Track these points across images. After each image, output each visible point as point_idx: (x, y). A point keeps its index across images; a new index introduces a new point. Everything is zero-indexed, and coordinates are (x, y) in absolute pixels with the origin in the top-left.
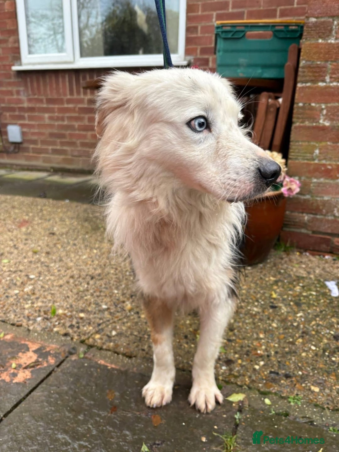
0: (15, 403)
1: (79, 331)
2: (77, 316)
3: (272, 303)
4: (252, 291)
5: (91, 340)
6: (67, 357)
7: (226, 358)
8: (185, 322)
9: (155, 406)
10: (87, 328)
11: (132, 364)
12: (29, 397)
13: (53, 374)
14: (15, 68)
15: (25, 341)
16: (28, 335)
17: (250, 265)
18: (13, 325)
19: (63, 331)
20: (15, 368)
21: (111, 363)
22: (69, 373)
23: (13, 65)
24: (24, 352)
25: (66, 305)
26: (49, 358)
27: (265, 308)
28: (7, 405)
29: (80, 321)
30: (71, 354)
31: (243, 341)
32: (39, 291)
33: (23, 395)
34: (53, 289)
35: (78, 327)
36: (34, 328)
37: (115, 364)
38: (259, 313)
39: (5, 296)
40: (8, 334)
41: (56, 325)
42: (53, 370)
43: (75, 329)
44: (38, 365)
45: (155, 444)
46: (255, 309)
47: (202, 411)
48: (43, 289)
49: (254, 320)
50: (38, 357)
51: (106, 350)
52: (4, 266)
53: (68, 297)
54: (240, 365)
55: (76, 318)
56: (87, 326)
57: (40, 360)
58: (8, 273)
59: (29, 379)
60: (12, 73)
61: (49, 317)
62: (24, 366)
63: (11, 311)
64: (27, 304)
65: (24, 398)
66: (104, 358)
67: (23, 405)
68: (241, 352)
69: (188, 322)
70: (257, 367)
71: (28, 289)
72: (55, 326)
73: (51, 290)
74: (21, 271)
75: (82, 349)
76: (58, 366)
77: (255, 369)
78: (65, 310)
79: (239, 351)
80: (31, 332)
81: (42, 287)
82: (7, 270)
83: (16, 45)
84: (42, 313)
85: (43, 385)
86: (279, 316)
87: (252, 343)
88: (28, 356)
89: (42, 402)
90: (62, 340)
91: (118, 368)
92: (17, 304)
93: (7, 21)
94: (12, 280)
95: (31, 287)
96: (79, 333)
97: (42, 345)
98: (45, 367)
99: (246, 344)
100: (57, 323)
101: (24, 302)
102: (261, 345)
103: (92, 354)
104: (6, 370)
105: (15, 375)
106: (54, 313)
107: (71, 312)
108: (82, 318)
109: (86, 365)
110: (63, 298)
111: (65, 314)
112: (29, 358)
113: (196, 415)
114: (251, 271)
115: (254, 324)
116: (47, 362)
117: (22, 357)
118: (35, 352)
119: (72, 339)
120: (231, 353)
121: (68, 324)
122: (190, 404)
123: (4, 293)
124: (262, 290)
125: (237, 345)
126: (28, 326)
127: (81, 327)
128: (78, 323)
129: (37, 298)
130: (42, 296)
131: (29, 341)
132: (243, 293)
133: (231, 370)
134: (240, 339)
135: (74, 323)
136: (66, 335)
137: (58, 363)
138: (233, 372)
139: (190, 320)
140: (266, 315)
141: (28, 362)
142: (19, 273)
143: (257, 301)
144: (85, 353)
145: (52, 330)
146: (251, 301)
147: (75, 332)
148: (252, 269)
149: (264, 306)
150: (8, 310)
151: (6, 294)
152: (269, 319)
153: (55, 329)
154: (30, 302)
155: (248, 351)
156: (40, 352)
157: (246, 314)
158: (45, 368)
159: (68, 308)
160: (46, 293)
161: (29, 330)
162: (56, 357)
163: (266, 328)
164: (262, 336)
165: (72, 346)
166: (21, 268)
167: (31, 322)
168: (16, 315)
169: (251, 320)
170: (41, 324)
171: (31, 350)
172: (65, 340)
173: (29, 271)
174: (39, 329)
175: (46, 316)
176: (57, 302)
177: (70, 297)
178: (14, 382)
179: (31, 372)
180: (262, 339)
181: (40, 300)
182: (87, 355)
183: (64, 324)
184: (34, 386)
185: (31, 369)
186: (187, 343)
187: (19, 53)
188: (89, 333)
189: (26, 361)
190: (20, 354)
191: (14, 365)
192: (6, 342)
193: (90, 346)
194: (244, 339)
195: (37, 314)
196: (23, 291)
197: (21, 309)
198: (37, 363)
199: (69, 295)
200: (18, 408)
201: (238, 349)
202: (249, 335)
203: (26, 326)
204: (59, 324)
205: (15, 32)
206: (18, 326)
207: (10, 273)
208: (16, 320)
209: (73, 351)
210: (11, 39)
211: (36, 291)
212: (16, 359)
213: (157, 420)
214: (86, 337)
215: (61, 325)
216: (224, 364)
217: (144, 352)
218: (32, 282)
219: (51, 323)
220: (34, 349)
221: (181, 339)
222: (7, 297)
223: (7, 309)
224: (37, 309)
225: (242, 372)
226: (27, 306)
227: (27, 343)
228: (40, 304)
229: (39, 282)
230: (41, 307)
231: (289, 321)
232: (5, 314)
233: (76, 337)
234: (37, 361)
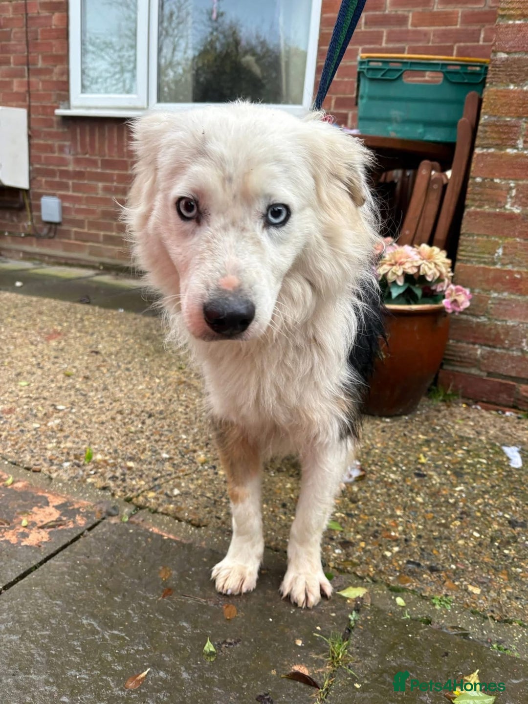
0: (22, 572)
1: (124, 485)
2: (123, 464)
3: (419, 469)
4: (389, 452)
5: (141, 498)
6: (104, 519)
7: (342, 538)
8: (284, 486)
9: (229, 592)
10: (136, 482)
11: (200, 536)
12: (43, 566)
13: (82, 539)
14: (60, 112)
15: (44, 492)
16: (48, 485)
17: (387, 417)
18: (28, 469)
19: (100, 483)
20: (26, 527)
21: (169, 532)
22: (106, 540)
23: (58, 108)
24: (41, 507)
25: (108, 450)
26: (78, 518)
27: (407, 476)
28: (10, 573)
29: (128, 472)
30: (110, 515)
31: (370, 517)
32: (69, 427)
33: (34, 563)
34: (90, 426)
35: (124, 480)
36: (58, 475)
37: (175, 534)
38: (397, 481)
39: (19, 430)
40: (19, 481)
41: (91, 474)
42: (82, 534)
43: (119, 482)
44: (61, 525)
45: (225, 642)
46: (392, 476)
47: (300, 605)
48: (77, 426)
49: (389, 490)
50: (61, 515)
51: (163, 513)
52: (21, 390)
53: (112, 438)
54: (363, 548)
55: (121, 467)
56: (137, 480)
57: (64, 518)
58: (25, 400)
59: (46, 542)
60: (55, 119)
61: (81, 463)
62: (40, 524)
63: (25, 450)
64: (50, 443)
65: (36, 567)
66: (159, 525)
67: (33, 576)
68: (365, 533)
69: (289, 486)
70: (388, 554)
71: (53, 423)
72: (89, 476)
73: (87, 427)
74: (44, 399)
75: (127, 510)
76: (90, 529)
77: (384, 557)
78: (106, 455)
79: (363, 530)
80: (53, 481)
81: (75, 422)
82: (24, 396)
83: (64, 78)
84: (72, 457)
85: (66, 552)
86: (428, 487)
87: (383, 522)
88: (47, 513)
89: (63, 573)
90: (98, 496)
91: (178, 539)
92: (36, 442)
93: (54, 42)
94: (31, 410)
95: (58, 421)
96: (125, 487)
97: (68, 499)
98: (71, 528)
99: (374, 521)
100: (92, 472)
101: (46, 440)
102: (397, 526)
103: (141, 519)
104: (12, 528)
105: (25, 535)
106: (89, 458)
107: (115, 459)
108: (130, 468)
109: (131, 531)
110: (105, 439)
111: (105, 461)
113: (291, 610)
114: (390, 424)
115: (389, 495)
116: (74, 522)
117: (39, 512)
118: (57, 507)
119: (113, 495)
120: (350, 531)
121: (109, 475)
122: (282, 595)
123: (18, 426)
124: (404, 451)
125: (360, 522)
126: (50, 472)
127: (128, 480)
128: (124, 474)
129: (66, 437)
130: (74, 435)
131: (49, 492)
132: (376, 453)
133: (348, 555)
134: (366, 515)
135: (118, 474)
136: (104, 488)
137: (89, 526)
138: (350, 558)
139: (292, 484)
140: (408, 486)
141: (46, 521)
142: (43, 401)
143: (396, 465)
144: (131, 516)
145: (85, 481)
146: (386, 464)
147: (118, 486)
148: (391, 422)
149: (405, 473)
150: (22, 449)
151: (21, 428)
152: (412, 490)
153: (89, 480)
154: (55, 440)
155: (377, 532)
156: (66, 509)
157: (377, 482)
158: (70, 530)
159: (110, 453)
160: (79, 431)
161: (50, 478)
162: (88, 517)
163: (406, 502)
164: (399, 513)
165: (112, 505)
166: (46, 394)
167: (54, 468)
168: (33, 457)
169: (385, 490)
170: (69, 472)
171: (51, 504)
172: (103, 496)
173: (57, 399)
174: (65, 477)
175: (77, 461)
176: (95, 444)
177: (115, 439)
178: (23, 544)
179: (50, 533)
180: (399, 517)
181: (69, 439)
182: (133, 519)
183: (102, 475)
184: (52, 552)
185: (49, 530)
186: (285, 514)
187: (67, 90)
188: (139, 489)
189: (43, 519)
190: (35, 509)
191: (24, 523)
192: (16, 492)
193: (140, 508)
194: (372, 514)
195: (64, 458)
196: (46, 425)
197: (41, 449)
198: (58, 523)
199: (113, 436)
200: (26, 579)
201: (362, 527)
202: (379, 510)
203: (48, 473)
204: (95, 473)
205: (64, 58)
206: (35, 471)
207: (29, 399)
208: (32, 463)
209: (114, 512)
210: (57, 69)
211: (65, 427)
212: (28, 514)
213: (230, 611)
214: (135, 493)
215: (99, 474)
216: (339, 546)
217: (219, 521)
218: (61, 414)
219: (84, 471)
220: (56, 504)
221: (277, 507)
222: (22, 431)
223: (20, 448)
224: (65, 451)
225: (364, 558)
226: (49, 446)
227: (47, 495)
228: (69, 445)
229: (70, 416)
230: (70, 449)
231: (443, 496)
232: (16, 453)
233: (119, 493)
234: (59, 520)
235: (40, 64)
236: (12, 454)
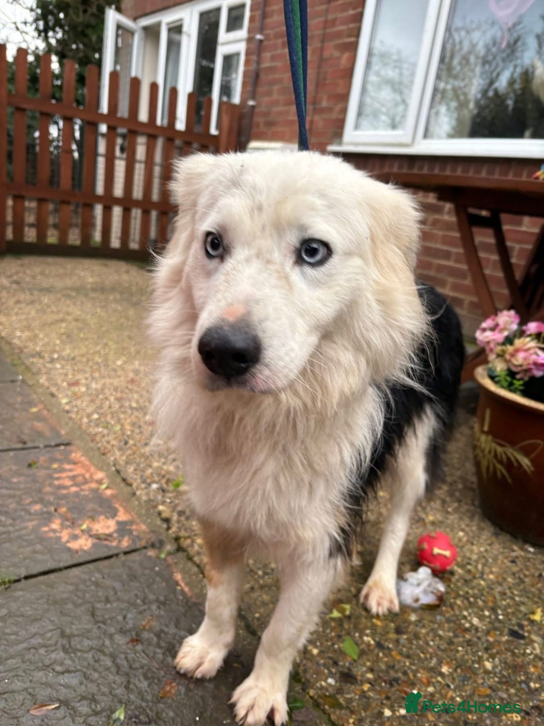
0: (47, 569)
1: (185, 522)
3: (521, 626)
4: (499, 589)
5: (189, 541)
6: (145, 548)
7: (349, 669)
12: (66, 571)
13: (113, 560)
15: (121, 505)
16: (129, 499)
17: (534, 545)
18: (124, 480)
19: (166, 514)
20: (82, 531)
21: (187, 584)
22: (130, 568)
24: (107, 518)
26: (126, 539)
27: (496, 629)
28: (38, 566)
30: (153, 546)
31: (403, 659)
33: (62, 565)
35: (188, 518)
36: (141, 494)
37: (191, 590)
38: (477, 629)
40: (110, 488)
41: (166, 503)
42: (117, 555)
43: (183, 519)
44: (107, 540)
46: (475, 621)
49: (456, 636)
50: (116, 531)
51: (195, 563)
54: (363, 692)
57: (115, 535)
59: (84, 551)
61: (168, 489)
62: (93, 533)
63: (135, 462)
64: (158, 461)
65: (60, 570)
66: (184, 572)
67: (52, 576)
68: (381, 675)
70: (387, 713)
72: (163, 503)
75: (169, 547)
76: (126, 553)
77: (381, 714)
79: (382, 671)
80: (135, 497)
83: (341, 116)
84: (164, 481)
85: (91, 566)
86: (514, 654)
87: (415, 673)
88: (107, 524)
90: (156, 525)
91: (189, 594)
92: (148, 458)
93: (339, 81)
96: (183, 525)
97: (133, 519)
98: (112, 546)
99: (405, 665)
100: (169, 501)
101: (157, 458)
102: (429, 683)
103: (175, 561)
104: (72, 527)
105: (75, 538)
106: (177, 486)
109: (157, 569)
112: (105, 526)
113: (225, 719)
114: (530, 556)
115: (450, 642)
116: (120, 541)
117: (101, 521)
118: (118, 523)
119: (169, 528)
120: (364, 665)
121: (180, 508)
124: (520, 596)
125: (386, 659)
126: (137, 489)
129: (174, 460)
131: (124, 507)
132: (480, 584)
133: (340, 691)
134: (401, 654)
136: (167, 520)
137: (127, 550)
138: (338, 696)
140: (488, 641)
141: (101, 531)
143: (494, 610)
144: (169, 554)
145: (156, 507)
146: (480, 603)
147: (179, 522)
148: (534, 553)
149: (497, 625)
150: (133, 461)
152: (487, 649)
153: (161, 508)
154: (163, 460)
155: (396, 680)
156: (123, 529)
157: (448, 621)
158: (110, 548)
161: (134, 494)
162: (134, 541)
163: (467, 661)
164: (445, 669)
165: (161, 537)
167: (143, 486)
168: (135, 470)
169: (451, 634)
170: (151, 494)
171: (117, 518)
172: (159, 527)
174: (144, 498)
175: (165, 486)
178: (68, 545)
179: (93, 544)
180: (442, 675)
181: (175, 463)
182: (168, 558)
183: (175, 506)
184: (82, 561)
185: (95, 541)
188: (193, 531)
189: (100, 529)
190: (102, 517)
191: (84, 527)
192: (101, 497)
193: (180, 549)
194: (408, 657)
195: (156, 479)
197: (147, 465)
198: (108, 537)
200: (46, 576)
201: (383, 667)
202: (422, 655)
203: (135, 489)
204: (171, 502)
205: (344, 97)
206: (127, 484)
208: (131, 475)
209: (157, 545)
212: (93, 520)
214: (187, 535)
215: (172, 505)
216: (338, 675)
219: (163, 497)
220: (120, 519)
223: (133, 459)
224: (163, 473)
225: (355, 704)
226: (155, 464)
227: (120, 508)
228: (171, 468)
230: (169, 472)
231: (526, 674)
232: (127, 463)
233: (174, 529)
234: (110, 535)
235: (324, 104)
236: (122, 463)
